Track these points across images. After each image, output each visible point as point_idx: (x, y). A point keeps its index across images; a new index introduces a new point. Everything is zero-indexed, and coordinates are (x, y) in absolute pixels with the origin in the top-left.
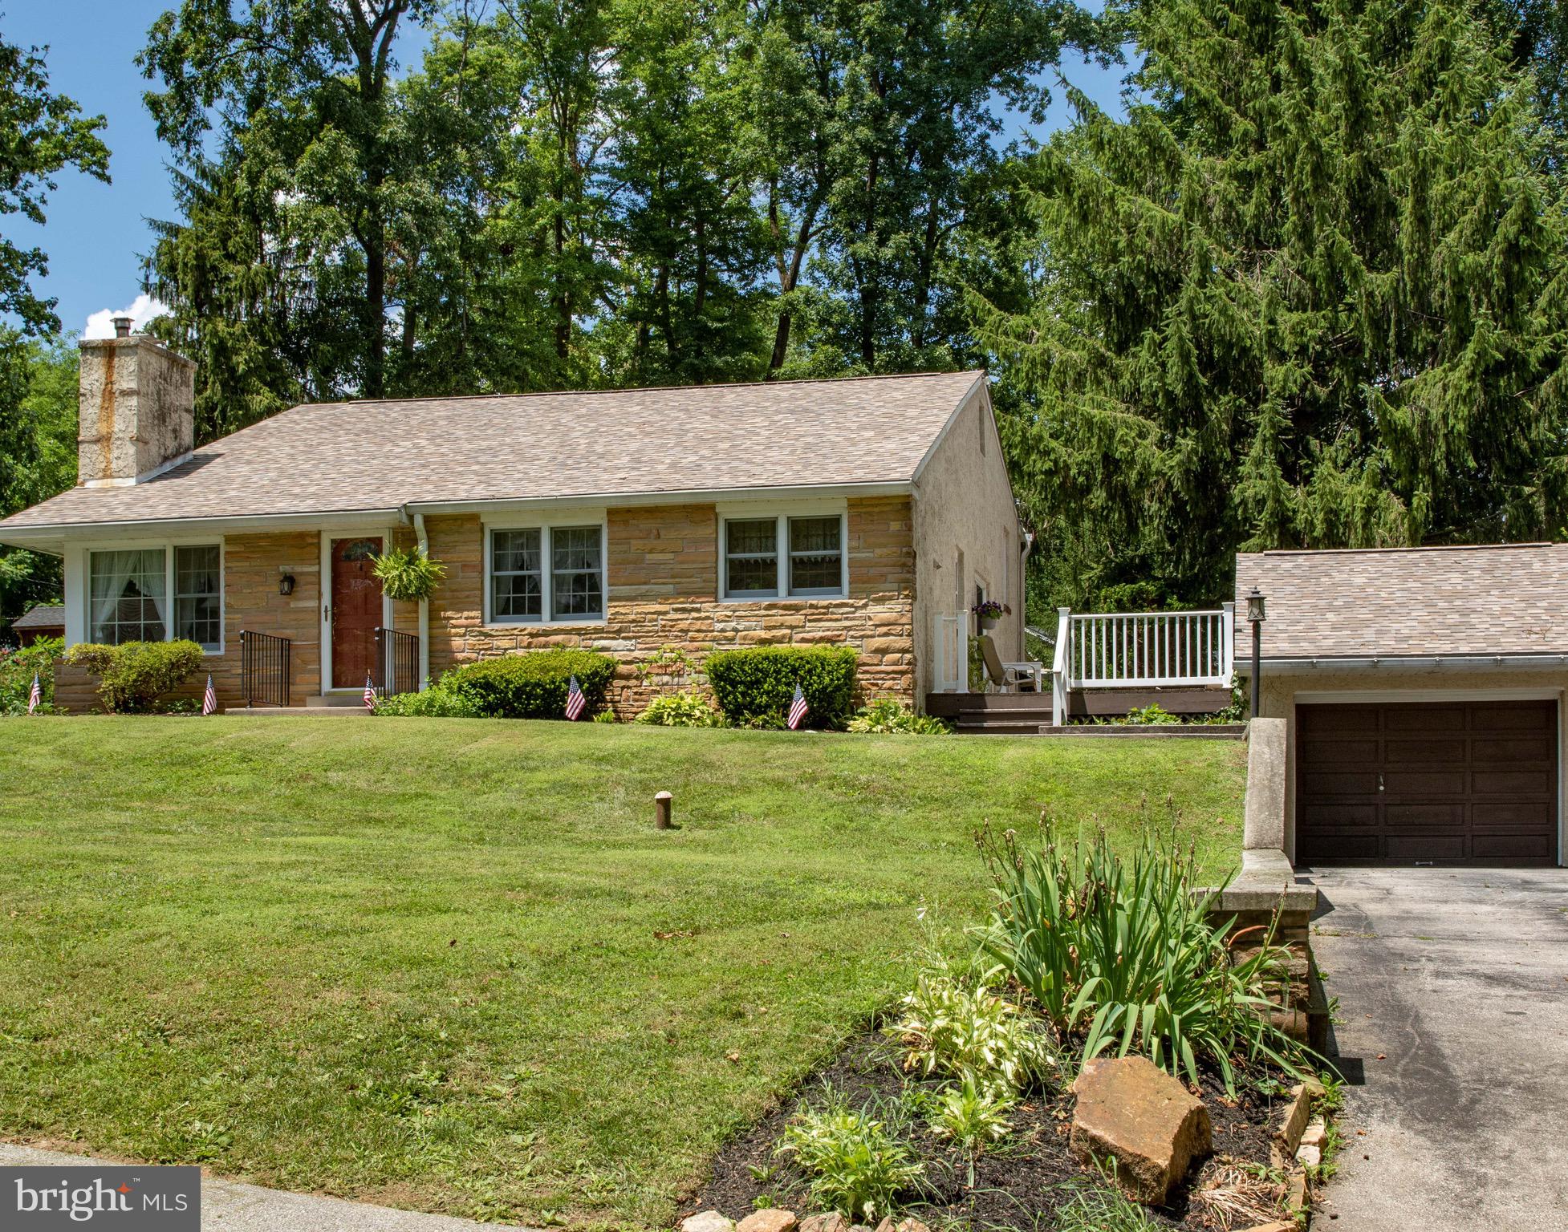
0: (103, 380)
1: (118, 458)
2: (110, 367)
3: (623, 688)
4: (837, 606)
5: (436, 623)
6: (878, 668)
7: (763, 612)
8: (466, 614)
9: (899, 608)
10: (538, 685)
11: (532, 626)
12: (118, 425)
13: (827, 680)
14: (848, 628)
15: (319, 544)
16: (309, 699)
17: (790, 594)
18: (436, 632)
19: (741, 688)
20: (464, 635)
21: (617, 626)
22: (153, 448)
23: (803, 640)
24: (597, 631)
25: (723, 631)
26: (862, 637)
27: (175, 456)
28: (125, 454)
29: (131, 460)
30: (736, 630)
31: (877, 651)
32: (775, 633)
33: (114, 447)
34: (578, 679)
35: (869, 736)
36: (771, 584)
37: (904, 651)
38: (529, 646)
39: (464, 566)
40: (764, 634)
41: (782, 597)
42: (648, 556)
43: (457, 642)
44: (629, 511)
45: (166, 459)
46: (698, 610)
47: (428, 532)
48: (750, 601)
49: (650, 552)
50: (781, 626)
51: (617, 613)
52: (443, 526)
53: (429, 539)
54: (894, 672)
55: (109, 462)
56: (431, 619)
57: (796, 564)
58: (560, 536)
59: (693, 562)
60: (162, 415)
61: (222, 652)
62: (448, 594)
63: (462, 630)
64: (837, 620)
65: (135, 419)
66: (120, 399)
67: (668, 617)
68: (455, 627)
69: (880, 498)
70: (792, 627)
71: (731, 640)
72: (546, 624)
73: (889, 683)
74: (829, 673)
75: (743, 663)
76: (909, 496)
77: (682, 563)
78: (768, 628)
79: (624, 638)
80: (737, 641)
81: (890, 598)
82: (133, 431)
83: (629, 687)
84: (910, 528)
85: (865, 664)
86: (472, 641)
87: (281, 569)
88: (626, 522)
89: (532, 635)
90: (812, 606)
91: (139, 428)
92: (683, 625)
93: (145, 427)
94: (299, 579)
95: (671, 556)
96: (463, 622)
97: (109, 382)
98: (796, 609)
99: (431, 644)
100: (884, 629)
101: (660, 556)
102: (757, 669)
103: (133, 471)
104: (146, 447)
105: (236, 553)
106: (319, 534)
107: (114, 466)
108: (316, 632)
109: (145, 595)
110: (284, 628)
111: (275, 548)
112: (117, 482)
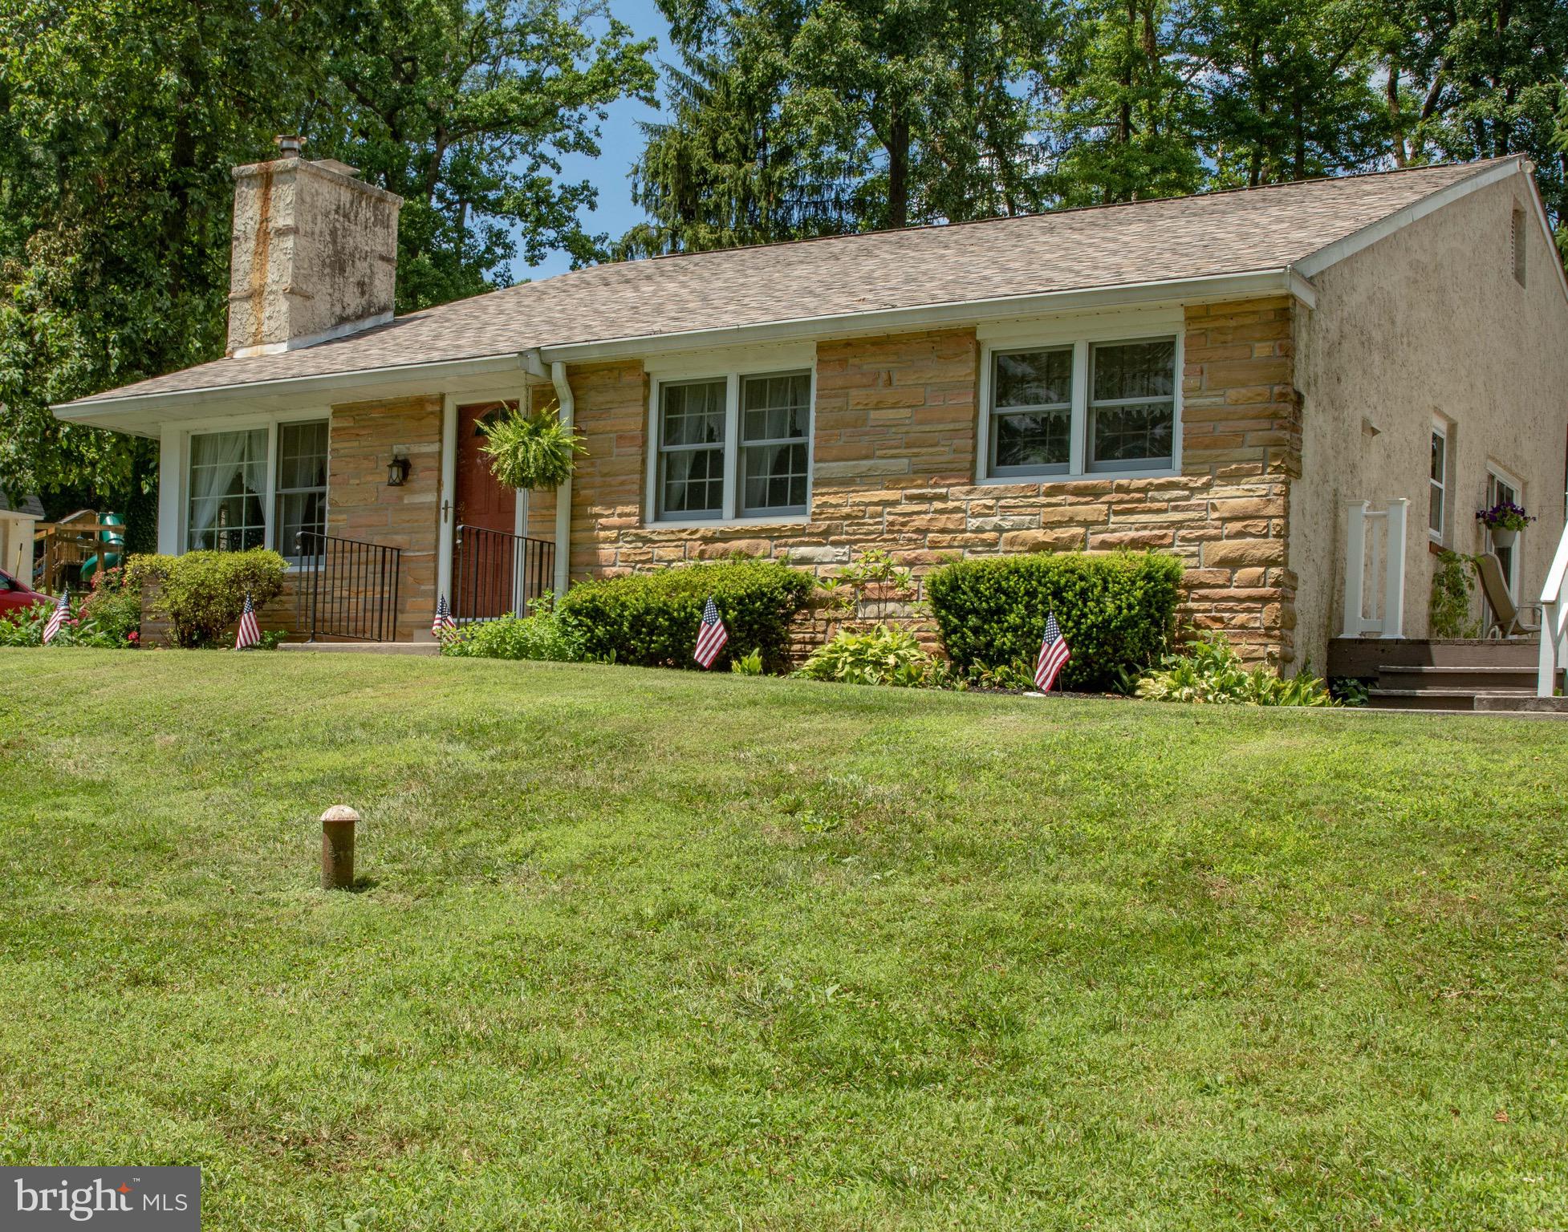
0: (258, 217)
1: (270, 318)
2: (266, 200)
3: (828, 621)
4: (1161, 487)
5: (580, 524)
6: (1225, 592)
7: (1043, 500)
8: (619, 509)
9: (1263, 489)
10: (663, 611)
11: (707, 526)
12: (272, 276)
13: (1110, 609)
14: (1178, 525)
15: (442, 412)
16: (417, 633)
17: (1088, 469)
18: (578, 536)
19: (973, 621)
20: (616, 540)
21: (823, 525)
22: (323, 306)
23: (1105, 545)
24: (798, 532)
25: (979, 530)
26: (1200, 539)
28: (276, 312)
29: (283, 320)
30: (999, 530)
31: (1223, 563)
32: (1064, 533)
33: (266, 303)
34: (721, 605)
35: (1164, 706)
36: (1060, 453)
37: (1269, 563)
38: (702, 555)
39: (620, 437)
40: (1041, 535)
41: (1076, 475)
42: (873, 414)
43: (607, 551)
44: (848, 344)
45: (343, 320)
46: (943, 498)
47: (573, 389)
48: (1022, 482)
49: (877, 408)
50: (1070, 522)
51: (825, 504)
52: (594, 379)
53: (576, 398)
54: (1250, 599)
55: (260, 324)
56: (573, 518)
57: (1101, 419)
58: (755, 389)
59: (940, 421)
60: (338, 263)
61: (323, 567)
62: (598, 480)
63: (613, 534)
64: (1159, 511)
65: (290, 265)
66: (275, 241)
67: (899, 509)
68: (605, 528)
69: (1238, 303)
70: (1086, 524)
71: (991, 546)
72: (727, 522)
73: (1241, 618)
74: (1116, 595)
75: (977, 579)
76: (1287, 297)
77: (921, 423)
78: (1050, 526)
79: (834, 544)
80: (1001, 547)
81: (1250, 474)
82: (287, 281)
83: (837, 620)
84: (1289, 353)
85: (1202, 585)
86: (626, 548)
87: (396, 449)
88: (843, 362)
89: (706, 540)
90: (1120, 489)
91: (295, 277)
92: (920, 522)
93: (307, 277)
94: (417, 464)
95: (905, 413)
96: (615, 520)
97: (265, 220)
98: (1095, 493)
99: (571, 553)
100: (1237, 526)
101: (891, 414)
102: (999, 590)
103: (286, 334)
104: (308, 304)
105: (344, 429)
106: (442, 398)
107: (265, 328)
108: (431, 537)
109: (249, 491)
110: (396, 533)
111: (388, 421)
112: (267, 349)
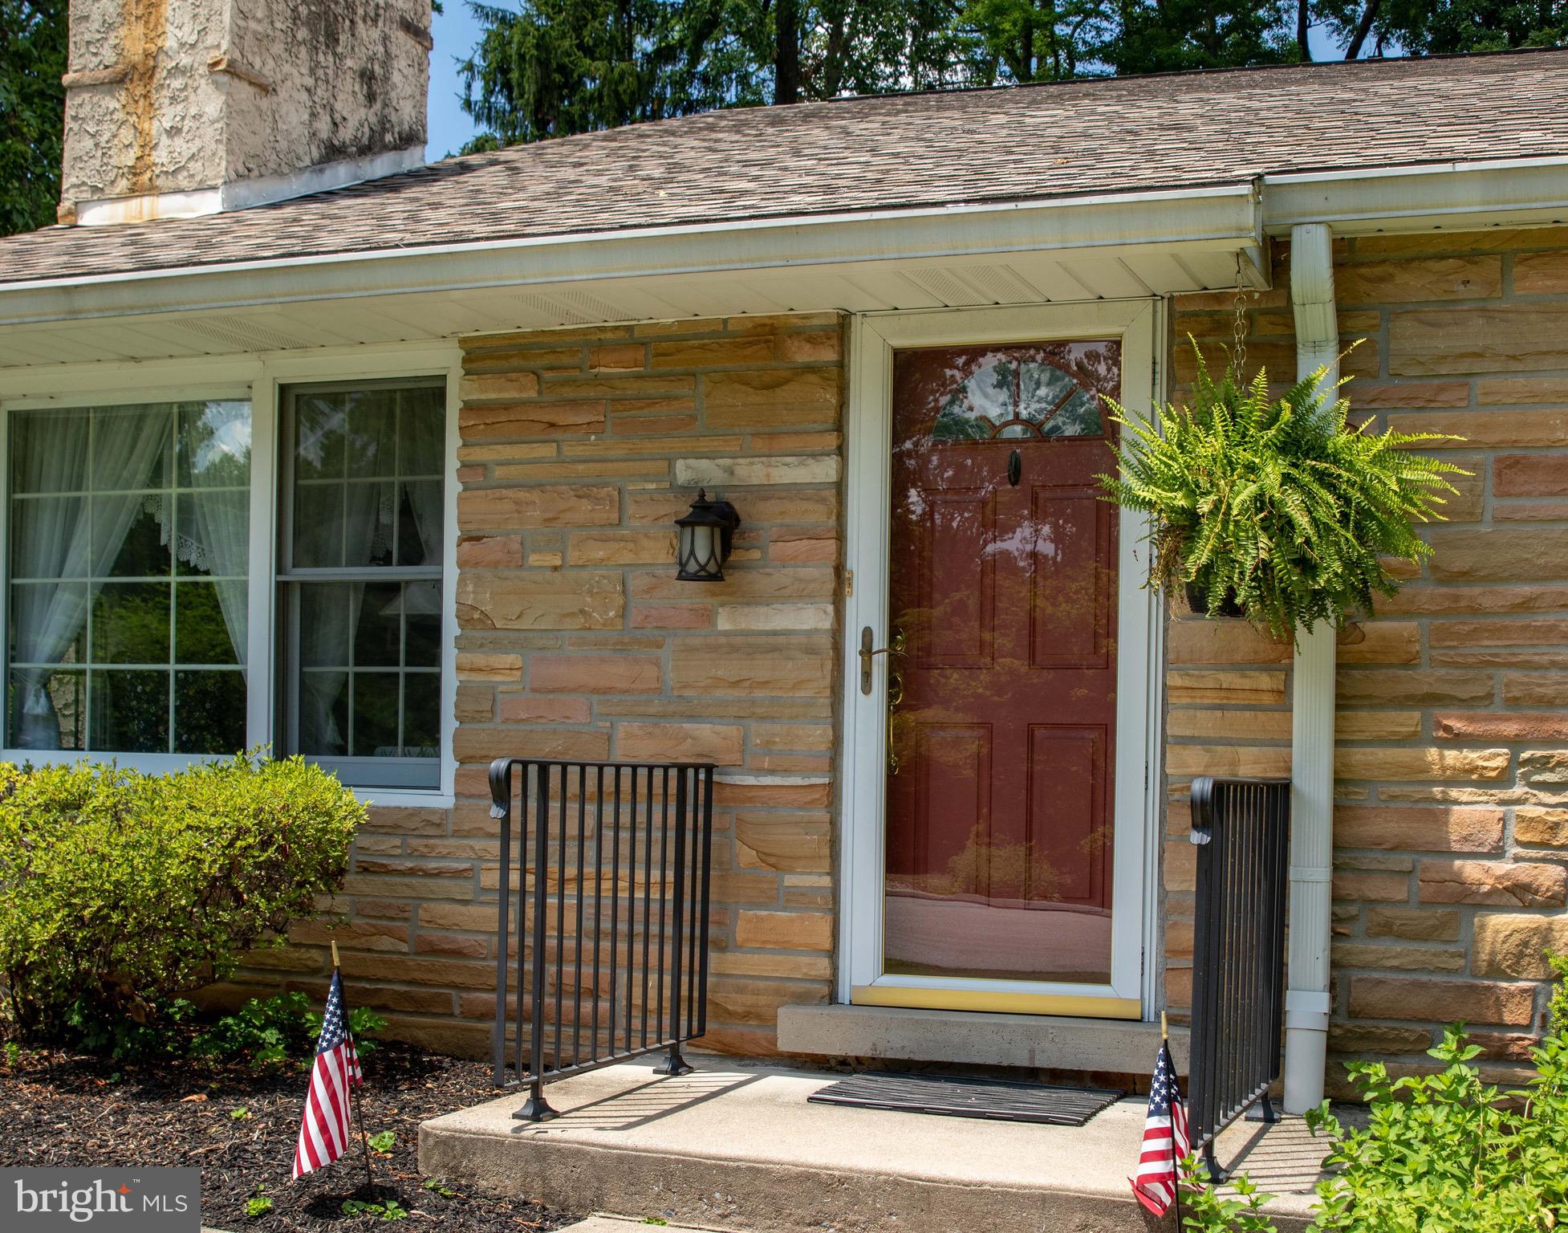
1: (173, 132)
12: (176, 29)
15: (842, 365)
20: (1504, 779)
22: (294, 114)
27: (368, 149)
28: (195, 117)
29: (212, 137)
33: (162, 97)
43: (1467, 811)
45: (333, 152)
47: (1343, 312)
52: (1412, 285)
55: (148, 146)
56: (1343, 702)
61: (444, 799)
63: (1491, 760)
65: (229, 6)
68: (1461, 740)
82: (218, 46)
86: (1541, 806)
87: (684, 471)
91: (239, 35)
93: (261, 41)
94: (761, 518)
99: (1340, 810)
103: (219, 170)
104: (265, 103)
105: (507, 406)
106: (840, 328)
107: (160, 156)
108: (819, 734)
109: (187, 568)
110: (692, 717)
111: (651, 388)
112: (168, 206)
